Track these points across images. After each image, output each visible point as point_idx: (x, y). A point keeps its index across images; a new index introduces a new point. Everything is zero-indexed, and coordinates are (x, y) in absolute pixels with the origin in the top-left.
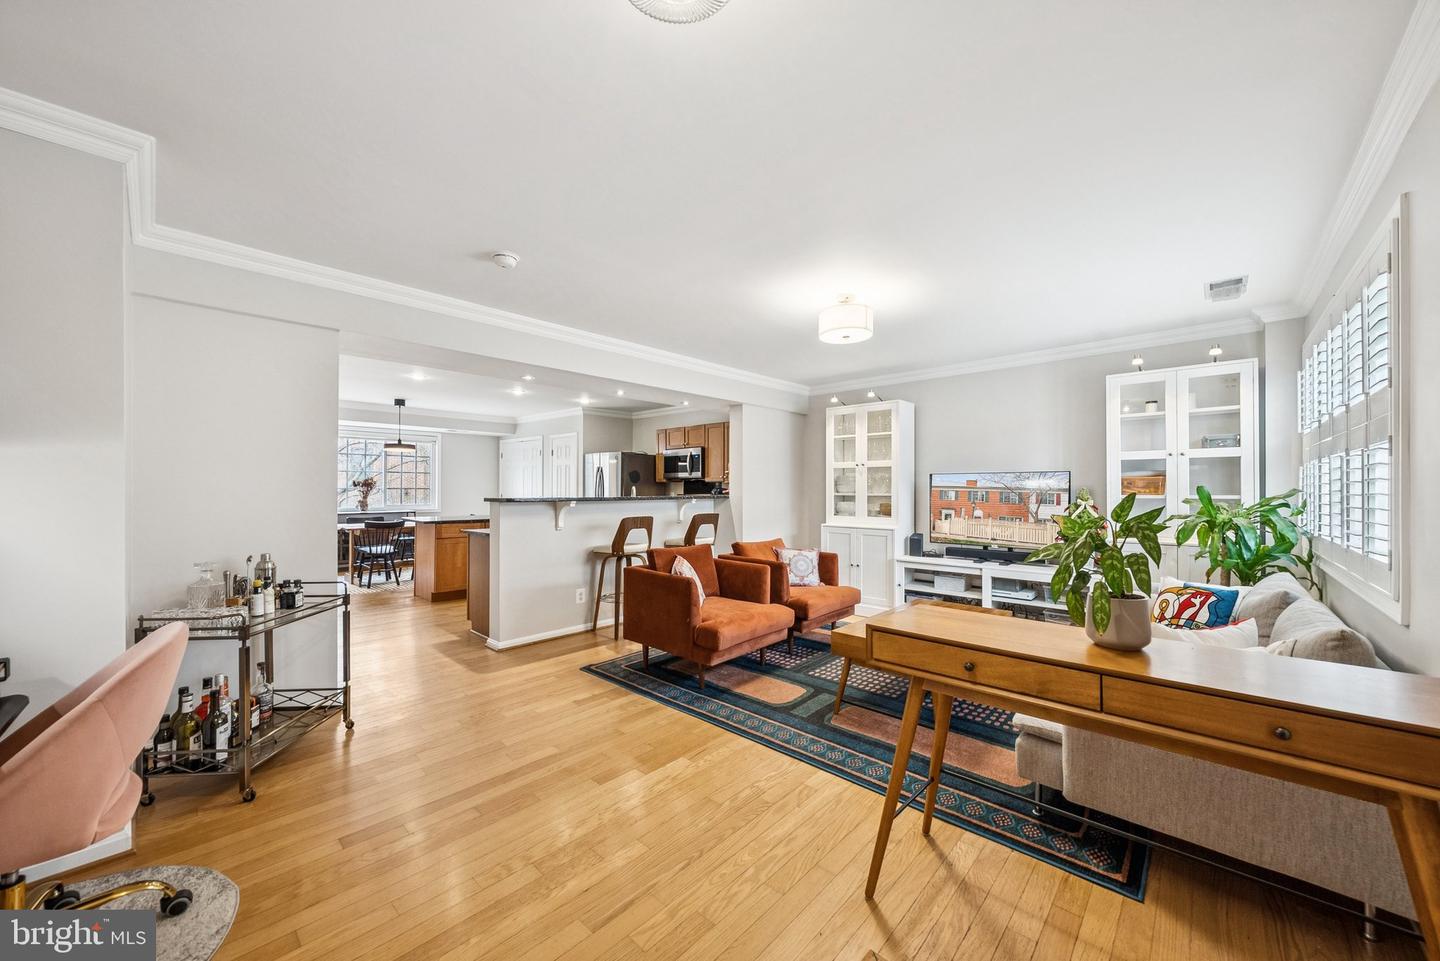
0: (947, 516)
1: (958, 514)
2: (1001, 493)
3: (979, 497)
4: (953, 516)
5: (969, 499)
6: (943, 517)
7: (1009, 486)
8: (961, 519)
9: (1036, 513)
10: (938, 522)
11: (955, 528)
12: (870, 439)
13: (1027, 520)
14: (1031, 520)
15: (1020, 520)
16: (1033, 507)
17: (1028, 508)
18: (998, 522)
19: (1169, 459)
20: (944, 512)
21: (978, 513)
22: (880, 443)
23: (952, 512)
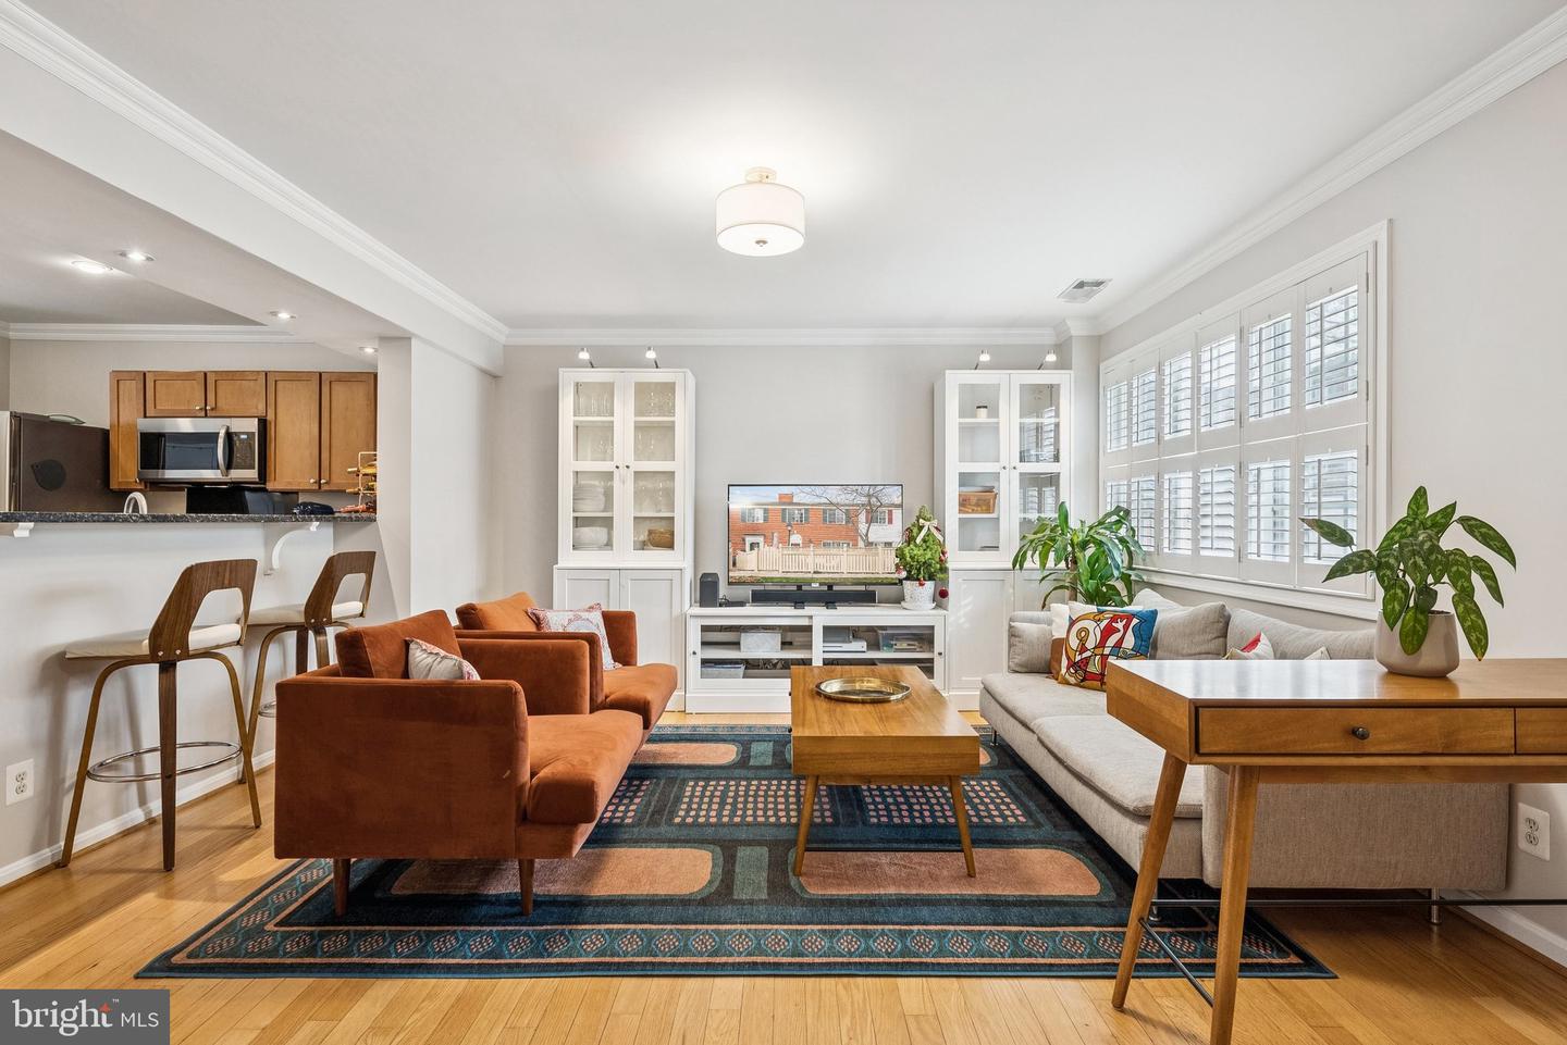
0: (753, 546)
1: (769, 541)
2: (824, 511)
3: (797, 516)
4: (761, 545)
5: (783, 521)
6: (748, 547)
7: (834, 501)
8: (773, 549)
9: (867, 535)
10: (740, 556)
11: (767, 561)
12: (639, 427)
13: (855, 545)
14: (861, 544)
15: (848, 544)
16: (863, 527)
17: (857, 530)
18: (821, 551)
19: (1003, 472)
20: (749, 540)
21: (796, 538)
22: (656, 434)
23: (760, 540)
